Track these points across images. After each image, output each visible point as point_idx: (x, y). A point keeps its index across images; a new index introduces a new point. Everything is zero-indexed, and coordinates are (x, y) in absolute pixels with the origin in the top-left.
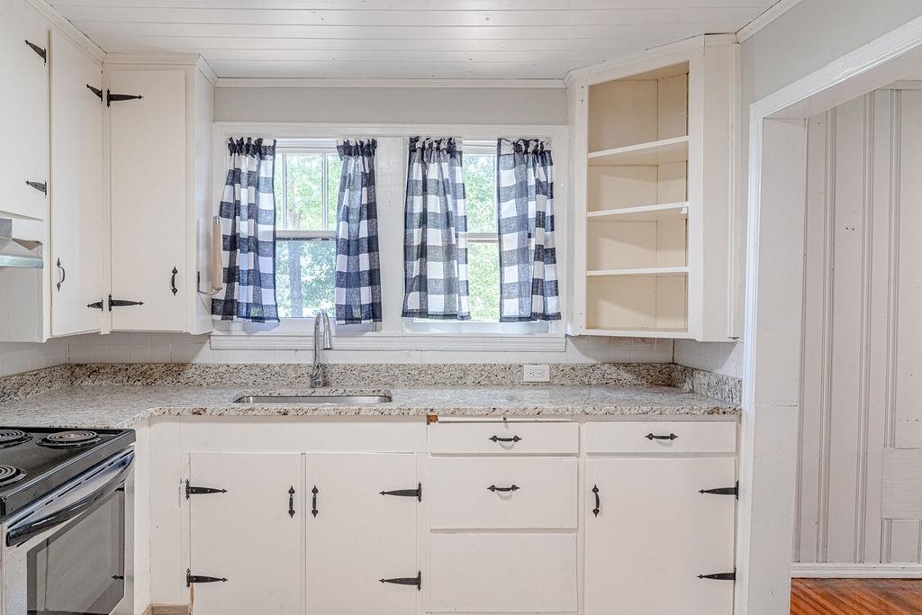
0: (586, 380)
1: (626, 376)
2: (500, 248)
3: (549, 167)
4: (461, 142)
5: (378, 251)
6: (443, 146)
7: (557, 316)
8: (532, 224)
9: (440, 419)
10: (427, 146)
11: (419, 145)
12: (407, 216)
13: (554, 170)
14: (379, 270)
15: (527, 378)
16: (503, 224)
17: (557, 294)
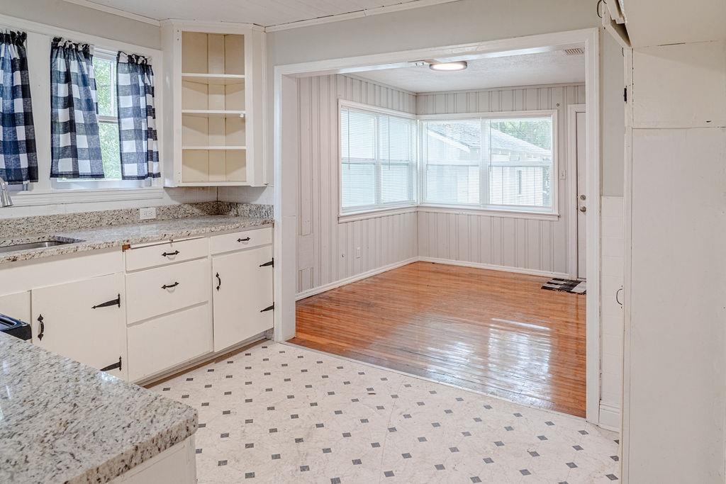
0: (175, 215)
1: (196, 211)
2: (119, 128)
3: (151, 76)
4: (93, 48)
5: (33, 124)
6: (80, 48)
7: (158, 175)
8: (143, 113)
9: (132, 246)
10: (68, 46)
11: (60, 44)
12: (53, 99)
13: (154, 78)
14: (34, 140)
15: (142, 218)
16: (121, 112)
17: (158, 161)
